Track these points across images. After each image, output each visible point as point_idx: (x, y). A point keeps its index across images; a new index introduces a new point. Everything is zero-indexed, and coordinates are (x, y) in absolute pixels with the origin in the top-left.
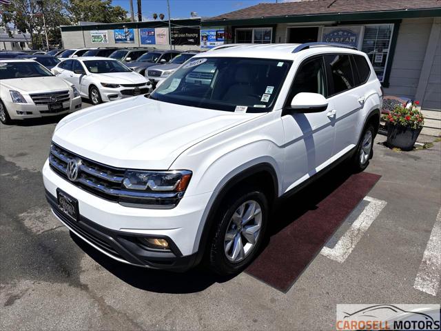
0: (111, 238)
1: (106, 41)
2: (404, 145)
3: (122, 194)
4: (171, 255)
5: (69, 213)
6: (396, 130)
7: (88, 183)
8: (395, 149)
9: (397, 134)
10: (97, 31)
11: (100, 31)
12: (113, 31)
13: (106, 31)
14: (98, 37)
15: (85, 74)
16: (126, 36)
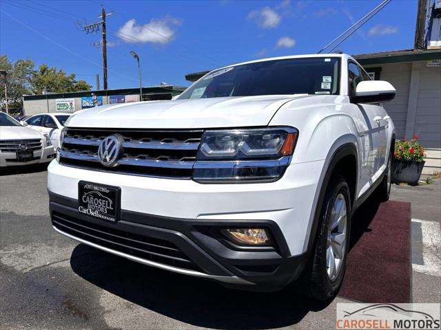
0: (179, 234)
1: (71, 107)
2: (410, 179)
3: (199, 165)
4: (274, 255)
5: (100, 213)
6: (401, 164)
7: (136, 162)
8: (402, 185)
9: (402, 168)
10: (62, 99)
11: (67, 99)
12: (80, 99)
13: (73, 99)
14: (64, 105)
15: (57, 128)
16: (94, 104)
